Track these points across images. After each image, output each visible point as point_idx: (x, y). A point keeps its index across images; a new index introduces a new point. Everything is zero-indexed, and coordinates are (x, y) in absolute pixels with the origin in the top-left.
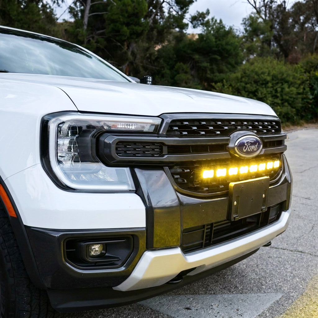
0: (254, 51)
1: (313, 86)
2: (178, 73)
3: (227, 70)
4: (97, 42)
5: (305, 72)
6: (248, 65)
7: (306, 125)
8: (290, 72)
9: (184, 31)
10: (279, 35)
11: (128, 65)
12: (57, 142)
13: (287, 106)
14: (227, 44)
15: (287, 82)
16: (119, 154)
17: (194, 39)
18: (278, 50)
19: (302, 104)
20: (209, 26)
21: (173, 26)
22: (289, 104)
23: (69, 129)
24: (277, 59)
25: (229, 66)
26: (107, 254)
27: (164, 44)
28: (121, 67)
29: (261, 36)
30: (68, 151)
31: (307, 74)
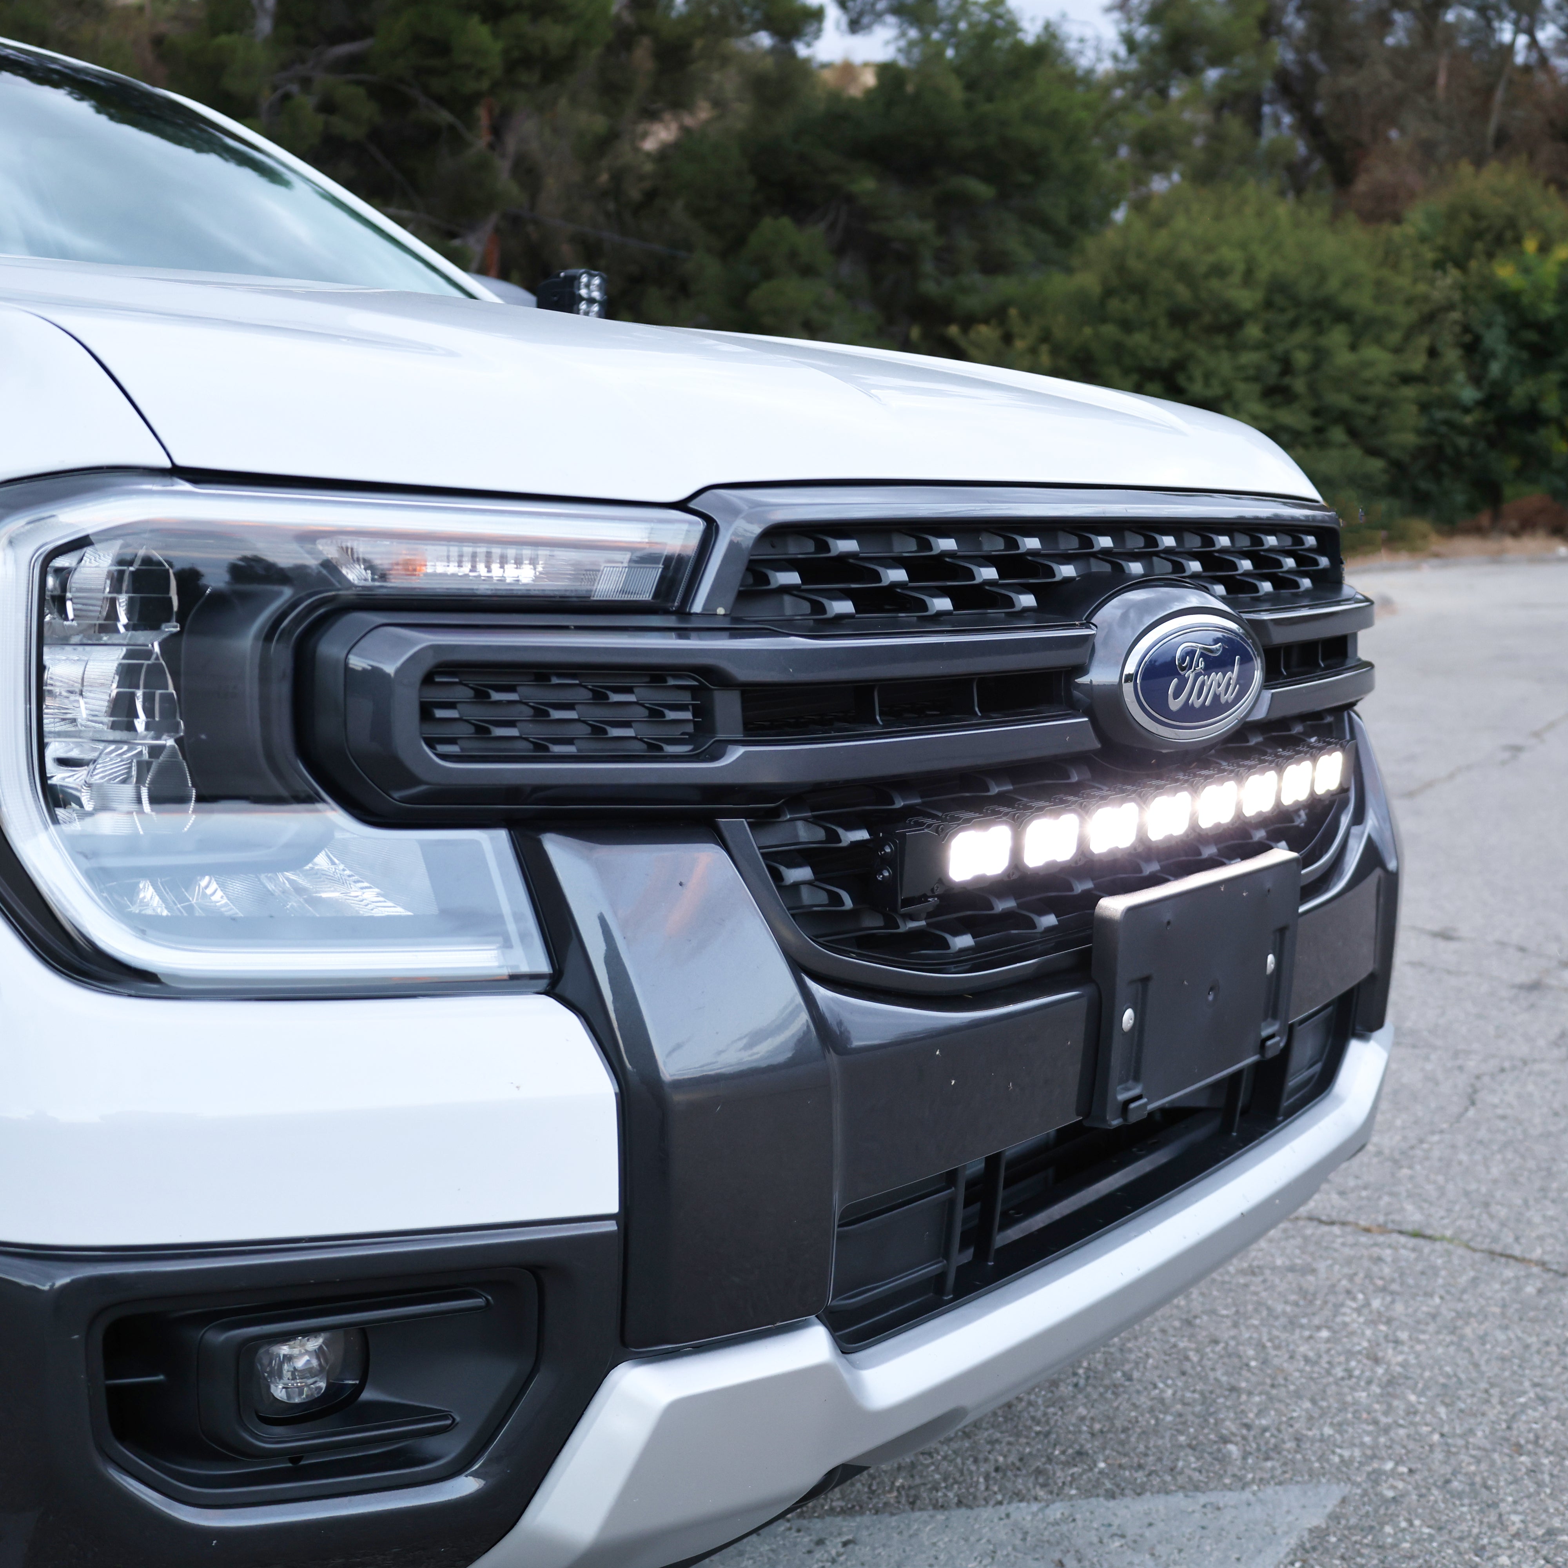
0: (1175, 157)
1: (1478, 339)
2: (768, 275)
3: (1025, 255)
4: (327, 107)
5: (1438, 265)
6: (1140, 226)
7: (1437, 543)
8: (1361, 266)
9: (802, 50)
10: (1306, 65)
11: (497, 230)
12: (41, 668)
13: (1344, 446)
14: (1029, 116)
15: (1344, 316)
16: (442, 748)
17: (855, 92)
18: (1301, 148)
19: (1419, 432)
20: (936, 22)
21: (741, 18)
22: (1353, 433)
23: (117, 587)
24: (1291, 195)
25: (1041, 237)
26: (367, 1395)
27: (689, 121)
28: (456, 243)
29: (1213, 75)
30: (114, 726)
31: (1454, 274)
